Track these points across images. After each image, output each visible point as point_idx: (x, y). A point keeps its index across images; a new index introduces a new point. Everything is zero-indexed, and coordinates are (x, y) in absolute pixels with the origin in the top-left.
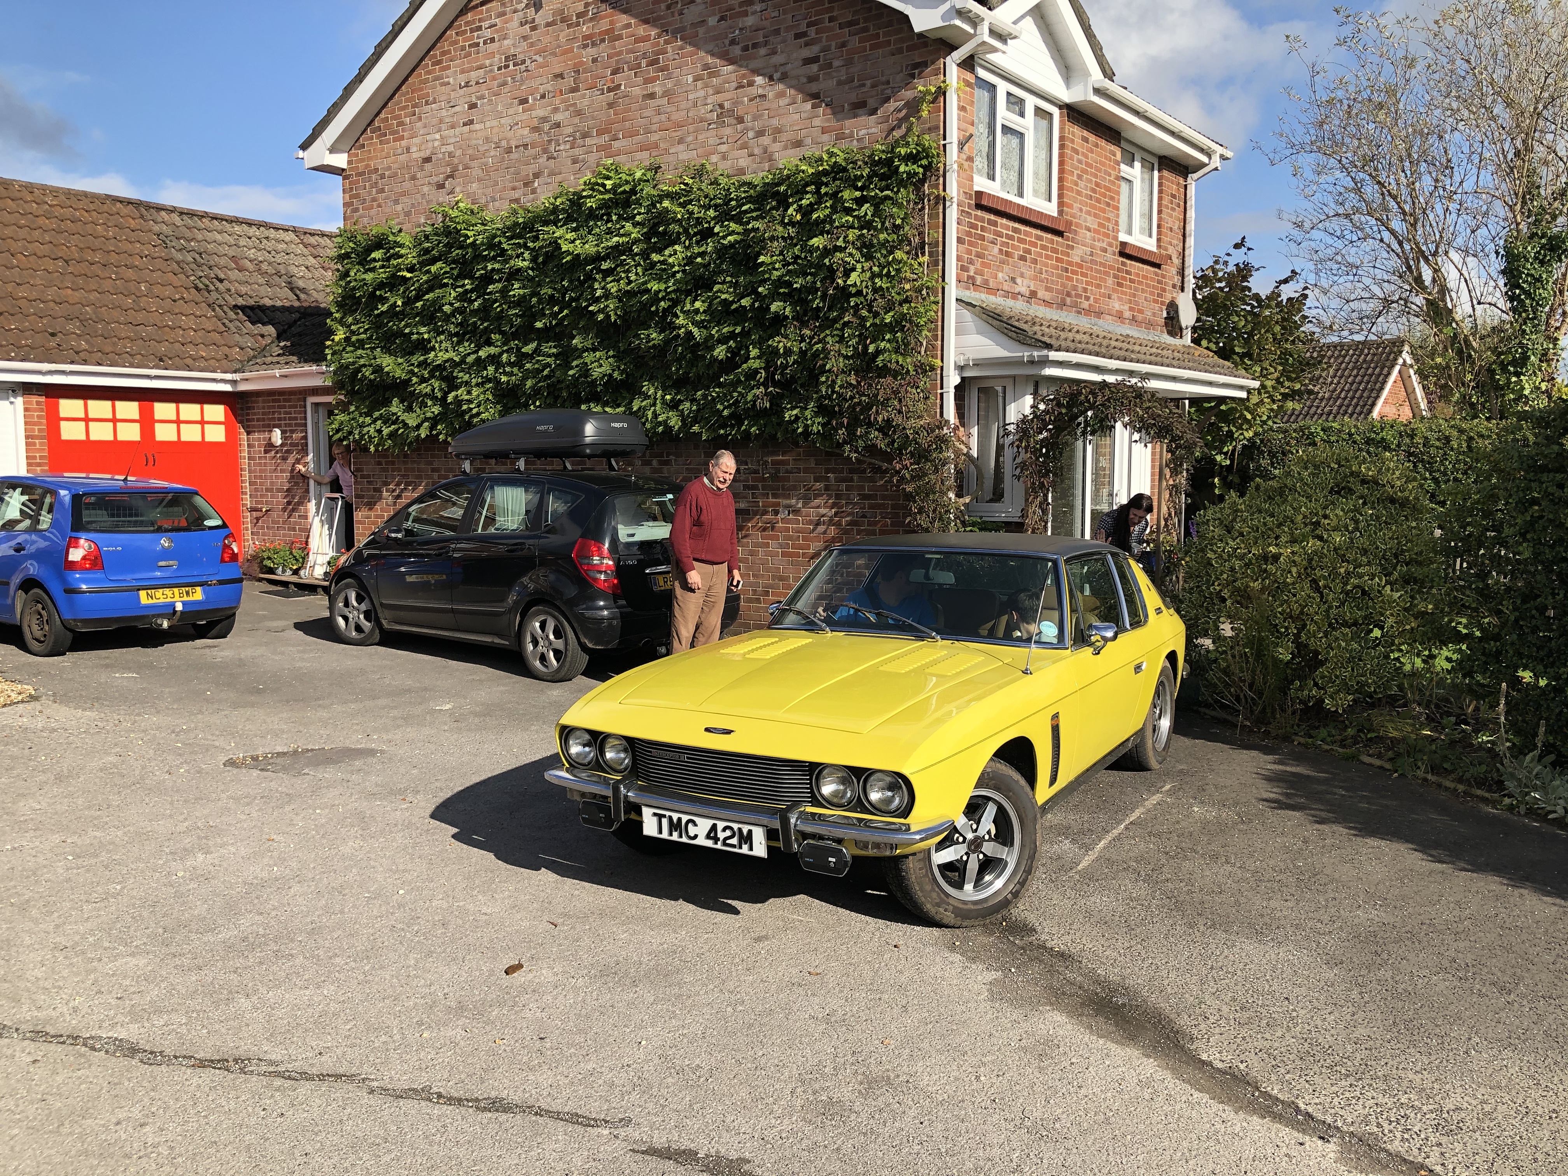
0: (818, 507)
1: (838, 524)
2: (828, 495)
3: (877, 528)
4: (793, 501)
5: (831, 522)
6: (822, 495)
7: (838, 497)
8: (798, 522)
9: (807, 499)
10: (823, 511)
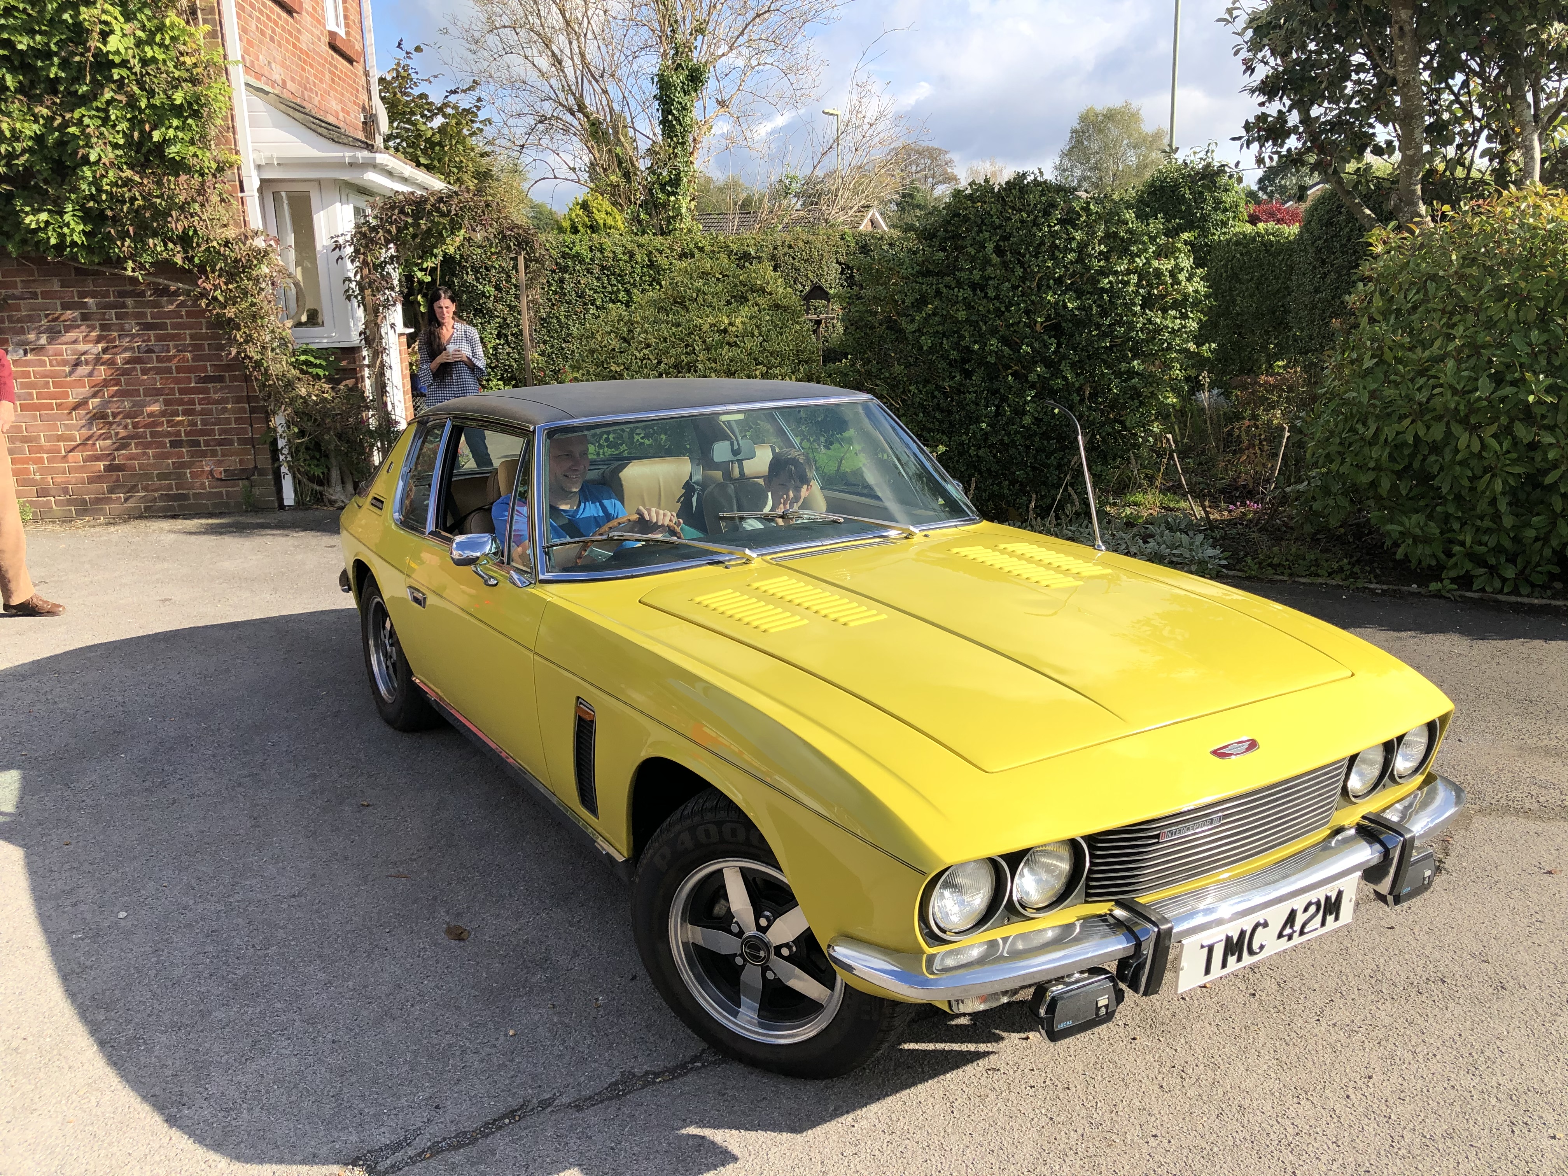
0: (75, 342)
1: (111, 363)
2: (88, 326)
3: (173, 364)
4: (32, 337)
5: (98, 361)
6: (79, 326)
7: (104, 327)
8: (42, 364)
9: (54, 334)
10: (82, 347)
